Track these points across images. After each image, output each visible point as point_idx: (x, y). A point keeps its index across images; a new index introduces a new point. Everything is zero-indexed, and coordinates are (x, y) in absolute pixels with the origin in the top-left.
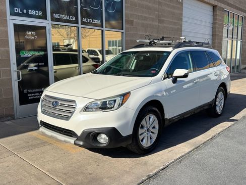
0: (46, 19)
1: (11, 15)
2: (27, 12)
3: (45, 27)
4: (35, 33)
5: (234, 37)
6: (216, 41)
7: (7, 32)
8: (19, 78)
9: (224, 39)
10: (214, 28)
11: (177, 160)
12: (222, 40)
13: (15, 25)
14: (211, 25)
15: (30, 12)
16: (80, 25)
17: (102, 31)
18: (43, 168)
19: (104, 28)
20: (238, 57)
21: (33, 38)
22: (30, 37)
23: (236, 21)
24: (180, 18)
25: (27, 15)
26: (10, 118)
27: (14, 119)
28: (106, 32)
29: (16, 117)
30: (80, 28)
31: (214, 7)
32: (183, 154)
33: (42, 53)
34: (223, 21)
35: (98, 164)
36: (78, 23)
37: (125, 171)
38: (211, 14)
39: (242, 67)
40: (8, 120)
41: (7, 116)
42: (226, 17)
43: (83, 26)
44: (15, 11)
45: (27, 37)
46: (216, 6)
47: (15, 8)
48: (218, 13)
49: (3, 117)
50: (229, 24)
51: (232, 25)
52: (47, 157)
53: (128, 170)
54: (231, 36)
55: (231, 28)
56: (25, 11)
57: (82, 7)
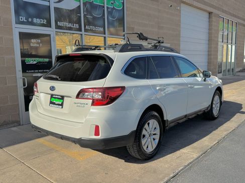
0: (51, 27)
1: (16, 23)
2: (32, 20)
3: (50, 35)
4: (39, 41)
5: (229, 41)
6: (212, 46)
7: (12, 40)
8: (24, 85)
9: (220, 44)
10: (210, 34)
11: (186, 166)
12: (217, 44)
13: (20, 33)
14: (207, 31)
15: (35, 20)
16: (83, 32)
17: (105, 37)
18: (51, 178)
19: (107, 35)
20: (233, 61)
21: (38, 45)
22: (36, 45)
23: (230, 26)
24: (178, 24)
25: (32, 24)
26: (16, 124)
27: (20, 125)
28: (108, 39)
29: (21, 124)
30: (83, 35)
31: (210, 13)
32: (192, 160)
33: (47, 60)
34: (218, 27)
35: (106, 172)
36: (81, 31)
37: (134, 180)
38: (208, 20)
39: (237, 70)
40: (14, 126)
41: (13, 122)
42: (221, 23)
43: (86, 33)
44: (21, 20)
45: (32, 45)
46: (212, 13)
47: (20, 17)
48: (214, 19)
49: (9, 124)
50: (224, 30)
51: (227, 31)
52: (54, 165)
53: (138, 179)
54: (226, 41)
55: (226, 34)
56: (30, 20)
57: (85, 16)
